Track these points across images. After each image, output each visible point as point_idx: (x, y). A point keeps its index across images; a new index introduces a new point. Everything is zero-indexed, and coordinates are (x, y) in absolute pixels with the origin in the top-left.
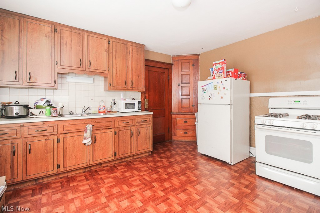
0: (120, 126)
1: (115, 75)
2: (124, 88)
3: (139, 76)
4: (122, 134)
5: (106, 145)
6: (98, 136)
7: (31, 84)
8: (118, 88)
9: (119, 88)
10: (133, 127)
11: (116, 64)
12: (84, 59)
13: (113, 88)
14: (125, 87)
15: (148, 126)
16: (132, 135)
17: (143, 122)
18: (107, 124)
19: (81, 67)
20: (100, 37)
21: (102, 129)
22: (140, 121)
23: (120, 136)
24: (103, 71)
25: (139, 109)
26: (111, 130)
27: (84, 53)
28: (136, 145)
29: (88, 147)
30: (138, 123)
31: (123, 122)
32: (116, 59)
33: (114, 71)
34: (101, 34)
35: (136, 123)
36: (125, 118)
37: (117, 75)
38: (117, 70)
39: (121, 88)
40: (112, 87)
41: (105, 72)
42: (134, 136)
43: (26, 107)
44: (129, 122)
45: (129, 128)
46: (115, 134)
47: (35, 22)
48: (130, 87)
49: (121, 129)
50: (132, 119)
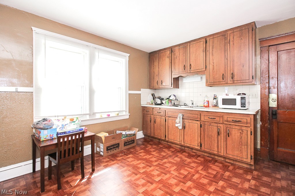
0: (205, 120)
1: (212, 71)
2: (222, 83)
3: (243, 66)
4: (207, 129)
5: (193, 134)
6: (187, 124)
7: (163, 87)
8: (214, 83)
9: (216, 83)
10: (221, 125)
11: (213, 60)
12: (187, 65)
13: (210, 84)
14: (223, 81)
15: (244, 128)
16: (219, 134)
17: (235, 122)
18: (193, 116)
19: (185, 71)
20: (199, 41)
21: (191, 119)
22: (231, 119)
23: (205, 129)
24: (201, 70)
25: (241, 107)
26: (197, 122)
27: (187, 60)
28: (225, 147)
29: (181, 130)
30: (227, 121)
31: (209, 117)
32: (212, 55)
33: (211, 67)
34: (199, 38)
35: (225, 121)
36: (211, 114)
37: (214, 70)
38: (213, 65)
39: (218, 83)
40: (208, 83)
41: (203, 70)
42: (222, 135)
43: (162, 99)
44: (215, 119)
45: (216, 125)
46: (201, 126)
47: (163, 51)
48: (229, 80)
49: (206, 123)
50: (220, 116)
